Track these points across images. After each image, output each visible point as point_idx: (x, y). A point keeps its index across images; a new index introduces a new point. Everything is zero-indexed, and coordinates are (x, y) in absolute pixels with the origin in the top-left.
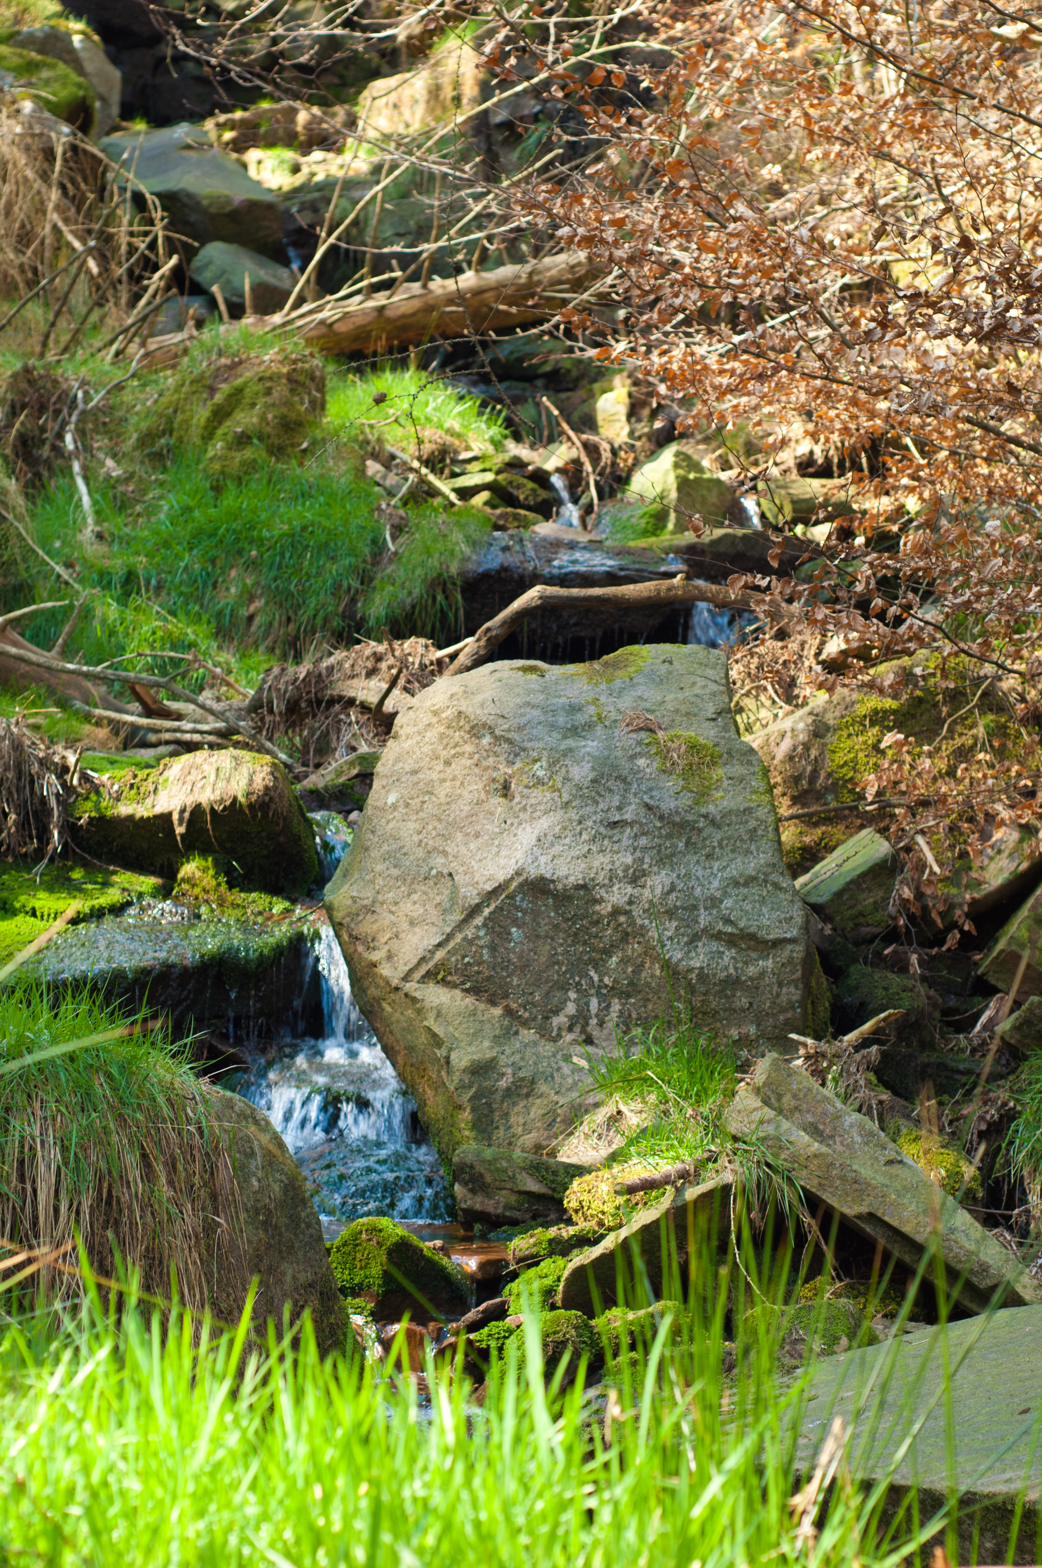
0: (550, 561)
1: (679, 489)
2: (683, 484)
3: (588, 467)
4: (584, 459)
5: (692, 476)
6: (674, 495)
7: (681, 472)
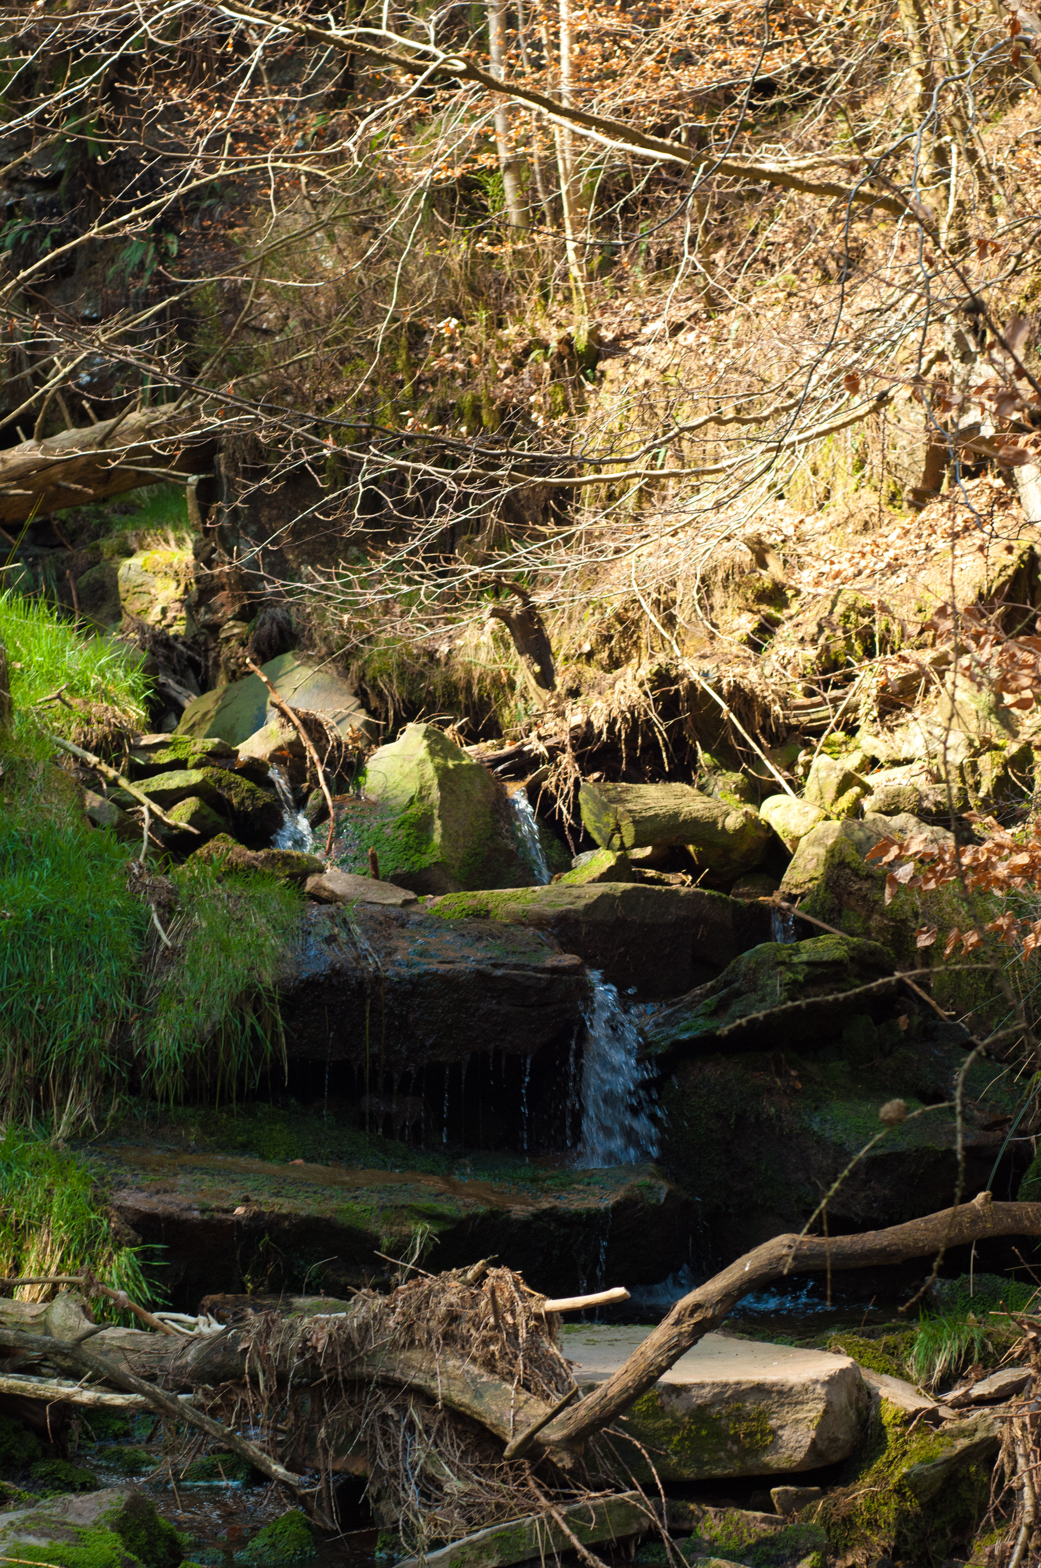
0: (389, 954)
1: (441, 786)
2: (445, 777)
3: (312, 753)
4: (307, 743)
5: (451, 764)
6: (435, 794)
7: (438, 760)
